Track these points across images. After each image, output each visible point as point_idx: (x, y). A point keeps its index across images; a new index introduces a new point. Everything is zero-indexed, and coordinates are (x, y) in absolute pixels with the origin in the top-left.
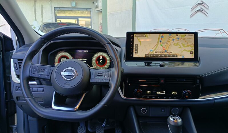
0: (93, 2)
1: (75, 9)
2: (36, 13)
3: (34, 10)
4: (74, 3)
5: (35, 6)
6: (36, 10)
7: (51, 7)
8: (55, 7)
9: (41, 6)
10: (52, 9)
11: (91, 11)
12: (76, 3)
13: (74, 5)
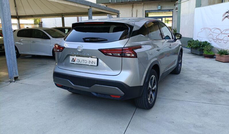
0: (174, 4)
1: (160, 11)
2: (133, 15)
3: (131, 14)
4: (160, 7)
5: (132, 11)
6: (133, 14)
7: (143, 10)
8: (145, 11)
9: (136, 10)
10: (143, 12)
11: (173, 12)
12: (161, 7)
13: (160, 8)
